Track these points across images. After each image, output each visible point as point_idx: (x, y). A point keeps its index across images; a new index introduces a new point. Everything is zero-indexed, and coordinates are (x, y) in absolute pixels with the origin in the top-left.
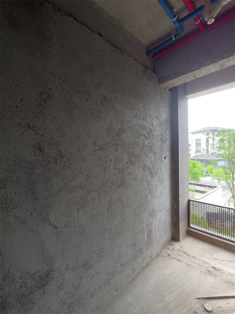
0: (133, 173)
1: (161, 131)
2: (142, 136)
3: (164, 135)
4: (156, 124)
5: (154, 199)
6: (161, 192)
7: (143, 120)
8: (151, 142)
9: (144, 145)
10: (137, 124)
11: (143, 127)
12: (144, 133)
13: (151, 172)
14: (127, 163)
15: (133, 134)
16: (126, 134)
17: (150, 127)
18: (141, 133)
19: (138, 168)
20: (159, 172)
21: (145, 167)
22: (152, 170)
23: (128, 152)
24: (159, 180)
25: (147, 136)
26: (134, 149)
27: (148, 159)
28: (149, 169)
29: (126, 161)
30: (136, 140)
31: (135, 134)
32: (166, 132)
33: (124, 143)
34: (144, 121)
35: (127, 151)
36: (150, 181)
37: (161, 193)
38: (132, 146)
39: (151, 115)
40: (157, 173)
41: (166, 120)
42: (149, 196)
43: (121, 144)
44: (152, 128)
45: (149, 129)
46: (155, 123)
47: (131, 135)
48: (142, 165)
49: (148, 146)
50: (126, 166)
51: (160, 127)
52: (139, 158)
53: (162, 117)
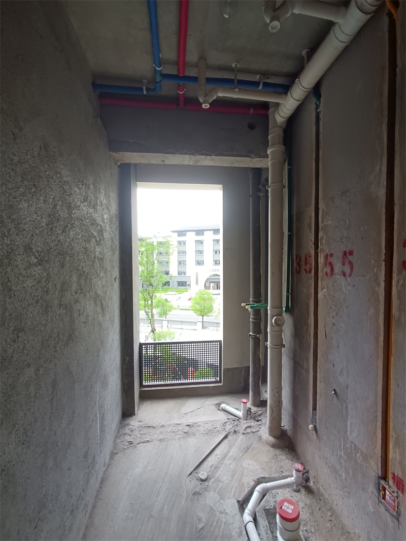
0: (84, 311)
1: (111, 233)
2: (93, 239)
3: (114, 240)
4: (107, 219)
5: (106, 355)
6: (112, 340)
7: (94, 208)
8: (102, 251)
9: (95, 257)
10: (87, 214)
11: (94, 223)
12: (95, 234)
13: (102, 306)
14: (76, 293)
15: (83, 233)
16: (74, 232)
17: (101, 223)
18: (92, 233)
19: (89, 300)
20: (110, 304)
21: (96, 298)
22: (104, 302)
23: (78, 270)
24: (110, 318)
25: (98, 239)
26: (84, 264)
27: (99, 283)
28: (101, 301)
29: (75, 288)
30: (87, 245)
31: (85, 234)
32: (115, 235)
33: (72, 250)
34: (94, 212)
35: (76, 267)
36: (102, 323)
37: (112, 342)
38: (82, 257)
39: (101, 202)
40: (108, 306)
41: (115, 214)
42: (101, 352)
43: (69, 252)
44: (102, 225)
45: (99, 227)
46: (105, 216)
47: (81, 235)
48: (94, 294)
49: (99, 258)
50: (75, 299)
51: (110, 225)
52: (90, 279)
53: (111, 207)
